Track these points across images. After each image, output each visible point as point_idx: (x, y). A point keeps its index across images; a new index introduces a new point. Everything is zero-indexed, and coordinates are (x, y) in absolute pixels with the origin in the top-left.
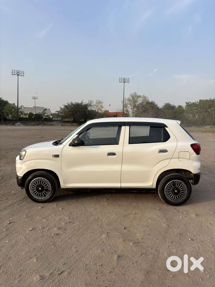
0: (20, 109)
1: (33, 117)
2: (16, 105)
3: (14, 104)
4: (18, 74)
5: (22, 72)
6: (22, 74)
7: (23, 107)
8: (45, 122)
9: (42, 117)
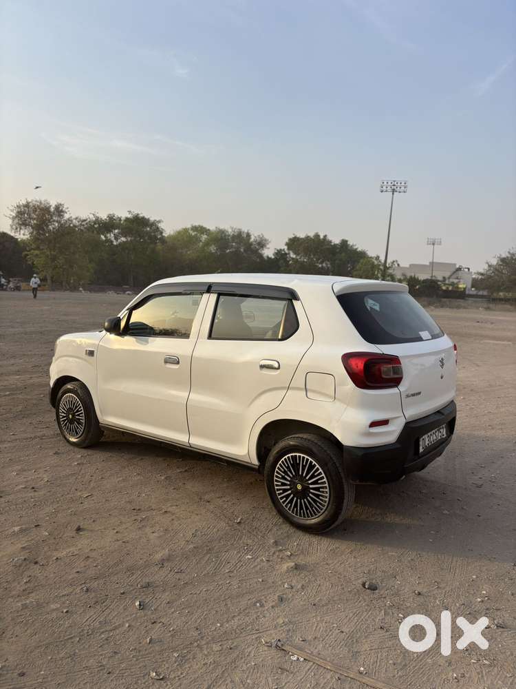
0: (388, 268)
1: (417, 287)
2: (382, 259)
3: (378, 258)
4: (394, 190)
5: (403, 184)
6: (403, 188)
7: (396, 265)
8: (445, 299)
9: (439, 287)
